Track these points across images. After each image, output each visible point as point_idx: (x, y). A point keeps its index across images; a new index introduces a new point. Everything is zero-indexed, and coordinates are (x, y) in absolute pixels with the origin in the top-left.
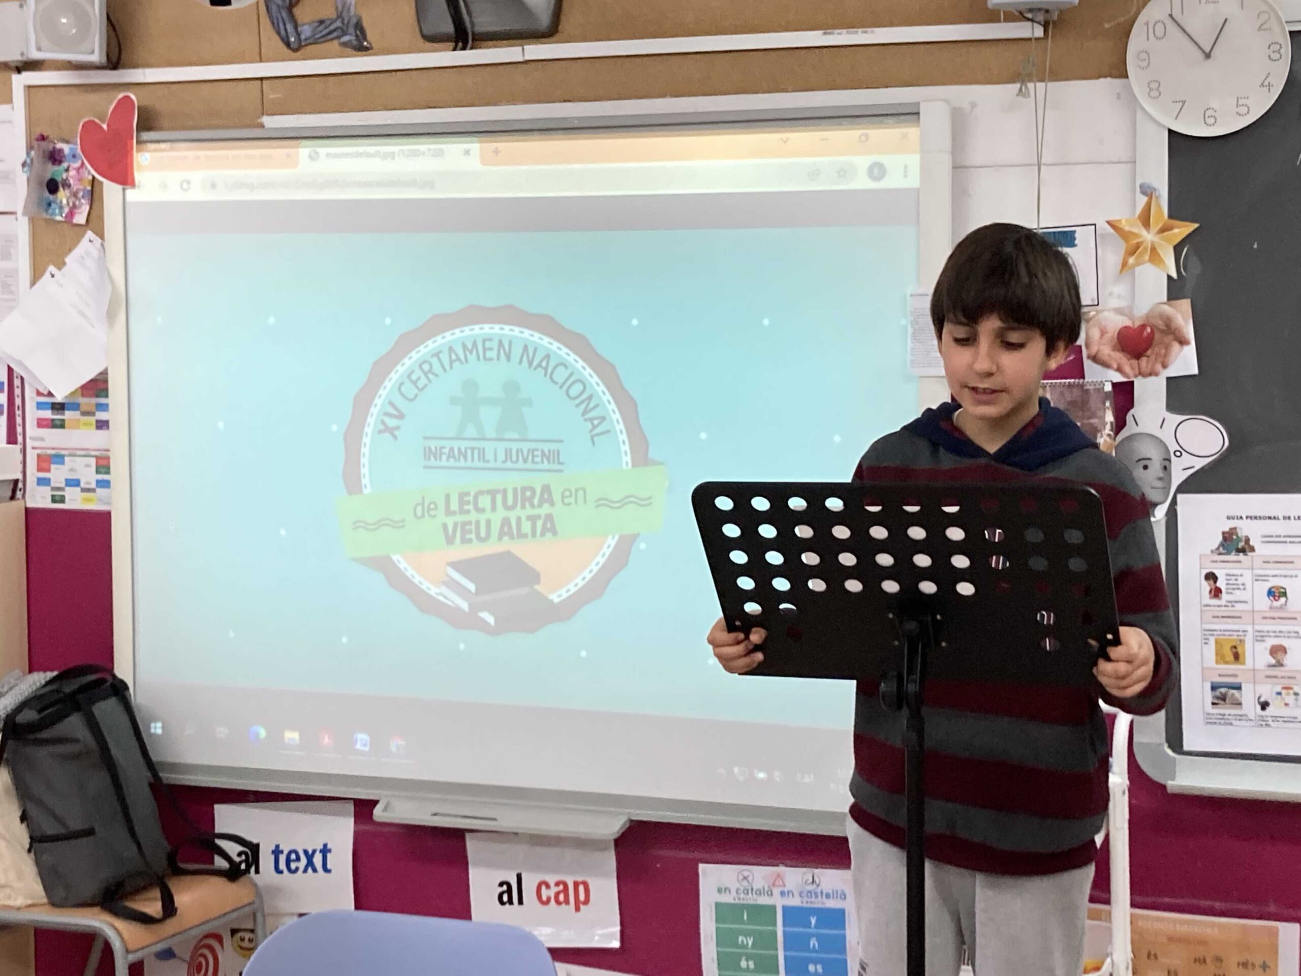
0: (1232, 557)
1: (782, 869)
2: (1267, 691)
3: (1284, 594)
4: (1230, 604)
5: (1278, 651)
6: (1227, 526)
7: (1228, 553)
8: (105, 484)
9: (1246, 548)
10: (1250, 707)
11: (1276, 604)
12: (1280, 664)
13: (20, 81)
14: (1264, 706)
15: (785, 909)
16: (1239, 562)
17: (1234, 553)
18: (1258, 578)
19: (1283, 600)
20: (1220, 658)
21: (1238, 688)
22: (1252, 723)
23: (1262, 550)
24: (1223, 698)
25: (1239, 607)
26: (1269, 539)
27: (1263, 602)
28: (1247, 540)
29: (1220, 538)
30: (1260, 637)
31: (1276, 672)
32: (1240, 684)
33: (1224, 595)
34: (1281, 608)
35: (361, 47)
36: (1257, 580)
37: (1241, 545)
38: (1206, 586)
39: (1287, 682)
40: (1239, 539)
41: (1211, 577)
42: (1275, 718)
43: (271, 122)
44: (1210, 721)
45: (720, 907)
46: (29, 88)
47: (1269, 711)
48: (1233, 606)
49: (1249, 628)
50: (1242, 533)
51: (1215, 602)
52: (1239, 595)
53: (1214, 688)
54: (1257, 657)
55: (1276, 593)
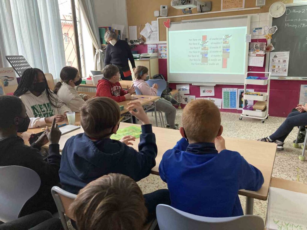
0: (275, 58)
1: (230, 88)
2: (277, 70)
4: (274, 62)
5: (279, 66)
6: (275, 55)
8: (166, 56)
9: (277, 57)
13: (158, 18)
15: (230, 92)
18: (277, 60)
20: (273, 67)
22: (275, 73)
23: (278, 57)
24: (273, 71)
25: (276, 62)
27: (278, 62)
30: (277, 65)
32: (275, 69)
35: (191, 13)
38: (272, 61)
39: (279, 69)
41: (273, 60)
42: (278, 73)
43: (182, 21)
45: (224, 92)
46: (159, 19)
54: (277, 67)
55: (279, 61)
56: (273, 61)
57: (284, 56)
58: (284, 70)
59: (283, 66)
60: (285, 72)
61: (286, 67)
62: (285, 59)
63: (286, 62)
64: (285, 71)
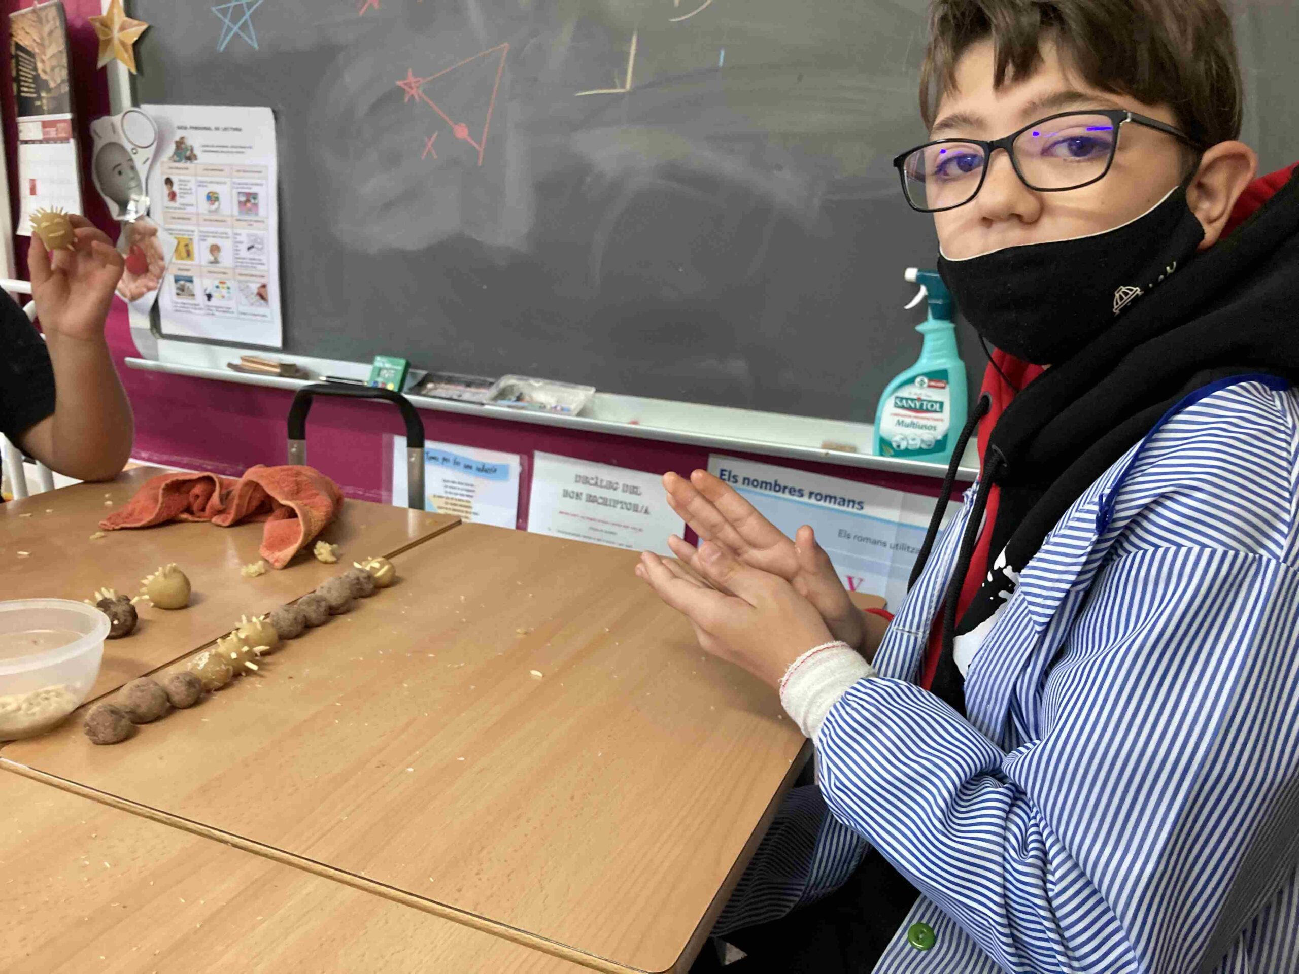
0: (182, 165)
4: (182, 207)
5: (215, 249)
7: (179, 161)
11: (214, 207)
16: (187, 169)
17: (183, 161)
18: (201, 184)
21: (190, 280)
22: (202, 312)
25: (189, 209)
26: (208, 149)
27: (204, 206)
31: (213, 268)
32: (191, 277)
33: (178, 198)
34: (216, 211)
36: (200, 186)
37: (188, 153)
40: (187, 149)
48: (184, 209)
50: (189, 142)
53: (176, 281)
54: (202, 254)
55: (212, 198)
56: (173, 196)
58: (254, 287)
59: (244, 253)
60: (262, 310)
61: (264, 258)
63: (262, 211)
64: (262, 296)
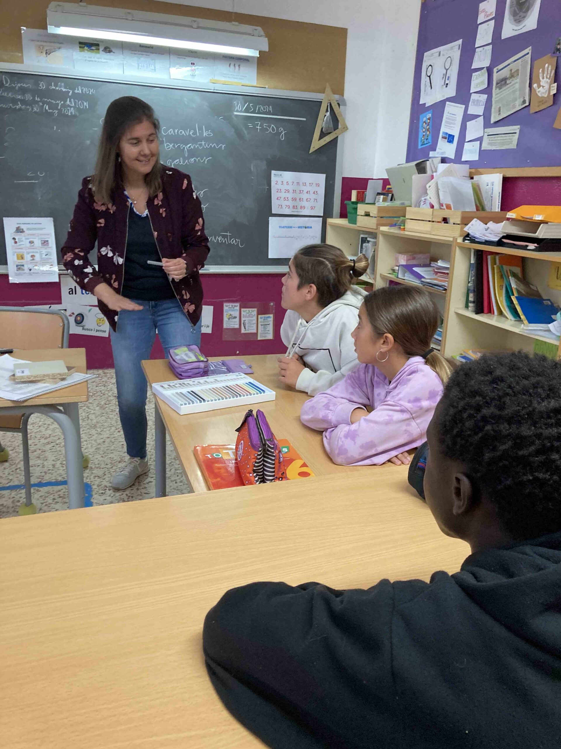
2: (30, 266)
3: (33, 242)
6: (17, 226)
9: (23, 231)
10: (27, 270)
12: (33, 259)
14: (30, 270)
19: (33, 244)
20: (18, 258)
23: (27, 232)
24: (19, 269)
28: (23, 229)
29: (16, 229)
30: (28, 253)
38: (13, 241)
39: (36, 264)
41: (14, 239)
42: (33, 273)
44: (17, 275)
47: (32, 271)
49: (25, 251)
51: (16, 245)
52: (21, 243)
57: (41, 229)
62: (46, 238)
